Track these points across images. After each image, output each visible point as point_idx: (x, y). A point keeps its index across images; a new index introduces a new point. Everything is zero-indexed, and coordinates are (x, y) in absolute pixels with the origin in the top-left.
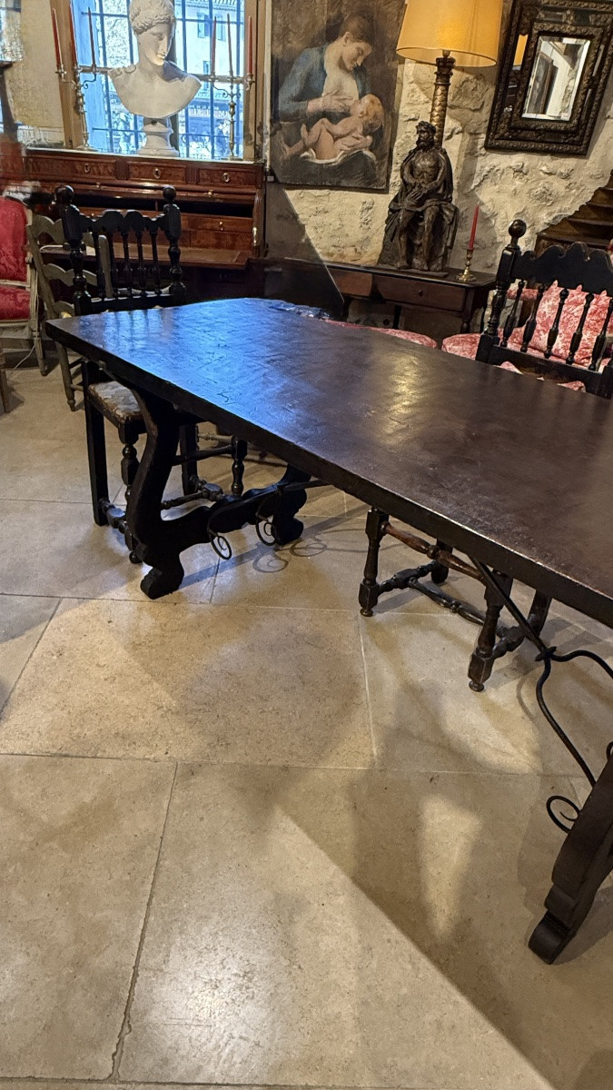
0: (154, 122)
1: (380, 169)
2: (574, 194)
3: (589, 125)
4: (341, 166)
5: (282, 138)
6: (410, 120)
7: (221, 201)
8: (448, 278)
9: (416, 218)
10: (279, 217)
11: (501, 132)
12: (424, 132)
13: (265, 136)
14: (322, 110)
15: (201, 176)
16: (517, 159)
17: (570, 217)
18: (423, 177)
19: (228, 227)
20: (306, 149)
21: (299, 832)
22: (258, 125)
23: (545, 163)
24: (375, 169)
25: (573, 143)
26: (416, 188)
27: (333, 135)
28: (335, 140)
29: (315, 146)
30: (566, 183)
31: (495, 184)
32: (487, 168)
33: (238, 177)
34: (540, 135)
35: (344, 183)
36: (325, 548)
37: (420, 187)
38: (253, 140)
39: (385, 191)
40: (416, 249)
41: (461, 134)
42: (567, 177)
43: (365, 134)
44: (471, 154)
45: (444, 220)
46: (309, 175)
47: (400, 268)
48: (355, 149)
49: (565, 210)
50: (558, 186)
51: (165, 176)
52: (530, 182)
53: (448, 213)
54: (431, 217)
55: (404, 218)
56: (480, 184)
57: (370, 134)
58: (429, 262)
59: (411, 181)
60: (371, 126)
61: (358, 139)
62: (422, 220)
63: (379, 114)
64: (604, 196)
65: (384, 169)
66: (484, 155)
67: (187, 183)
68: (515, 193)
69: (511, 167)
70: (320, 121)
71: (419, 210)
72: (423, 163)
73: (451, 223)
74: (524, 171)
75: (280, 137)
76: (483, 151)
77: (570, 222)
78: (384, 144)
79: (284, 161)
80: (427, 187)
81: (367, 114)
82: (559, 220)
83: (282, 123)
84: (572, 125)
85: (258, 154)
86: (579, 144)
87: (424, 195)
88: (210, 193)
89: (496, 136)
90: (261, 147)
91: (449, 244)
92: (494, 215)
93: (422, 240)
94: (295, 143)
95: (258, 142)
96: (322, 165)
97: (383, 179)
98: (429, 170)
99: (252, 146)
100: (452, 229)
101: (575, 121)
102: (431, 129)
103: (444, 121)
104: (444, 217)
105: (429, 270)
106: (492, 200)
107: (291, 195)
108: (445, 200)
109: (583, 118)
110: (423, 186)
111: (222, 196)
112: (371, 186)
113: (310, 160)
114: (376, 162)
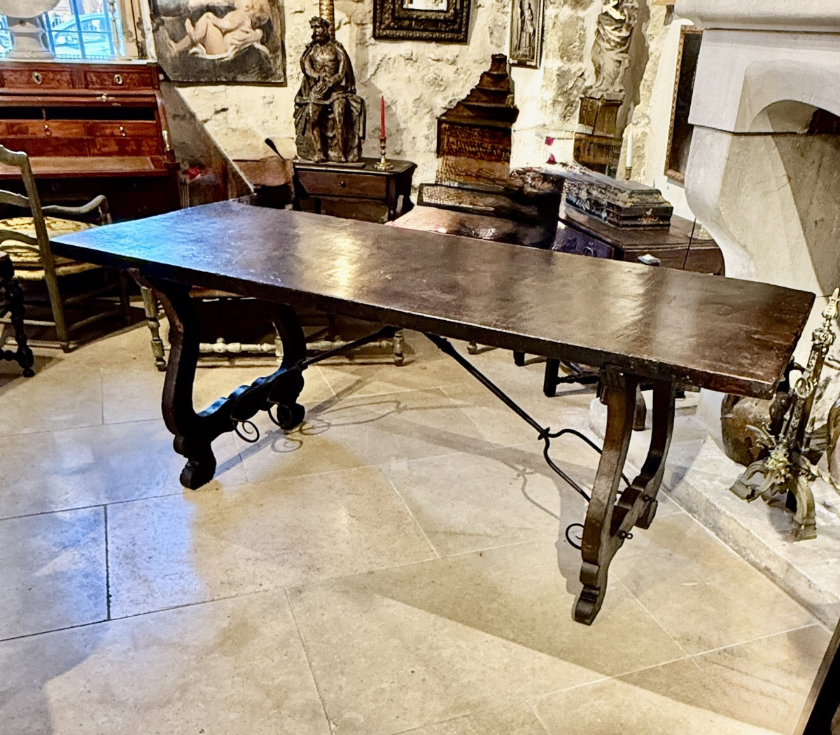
0: (22, 22)
1: (275, 63)
2: (462, 79)
3: (465, 14)
4: (234, 61)
5: (167, 34)
6: (296, 12)
7: (119, 105)
8: (366, 168)
9: (324, 111)
10: (175, 117)
11: (387, 22)
12: (318, 27)
13: (146, 32)
14: (206, 4)
15: (89, 79)
16: (406, 47)
17: (463, 100)
18: (325, 71)
19: (130, 132)
20: (194, 44)
21: (399, 604)
22: (137, 20)
23: (431, 50)
24: (270, 63)
25: (452, 31)
26: (321, 82)
27: (220, 30)
28: (224, 34)
29: (203, 41)
30: (453, 68)
31: (390, 73)
32: (380, 58)
33: (131, 79)
34: (423, 24)
35: (240, 78)
36: (329, 425)
37: (324, 80)
38: (134, 37)
39: (283, 84)
40: (330, 141)
41: (348, 25)
42: (453, 63)
43: (254, 27)
44: (362, 43)
45: (352, 111)
46: (202, 71)
47: (318, 162)
48: (246, 43)
49: (458, 95)
50: (447, 72)
51: (47, 81)
52: (420, 69)
53: (355, 104)
54: (340, 109)
55: (314, 112)
56: (375, 73)
57: (259, 28)
58: (346, 153)
59: (315, 75)
60: (259, 19)
61: (247, 32)
62: (332, 112)
63: (265, 8)
64: (489, 79)
65: (279, 62)
66: (374, 45)
67: (74, 88)
68: (409, 80)
69: (401, 56)
70: (205, 15)
71: (327, 102)
72: (323, 57)
73: (360, 115)
74: (414, 59)
75: (164, 33)
76: (373, 41)
77: (464, 105)
78: (276, 37)
79: (173, 59)
80: (331, 81)
81: (253, 7)
82: (454, 104)
83: (163, 18)
84: (450, 14)
85: (142, 51)
86: (459, 31)
87: (330, 88)
88: (104, 97)
89: (383, 26)
90: (143, 44)
91: (361, 135)
92: (394, 103)
93: (335, 133)
94: (182, 38)
95: (140, 39)
96: (213, 60)
97: (280, 72)
98: (330, 64)
99: (135, 43)
100: (362, 119)
101: (452, 11)
102: (324, 24)
103: (333, 14)
104: (352, 108)
105: (347, 161)
106: (389, 88)
107: (185, 93)
108: (349, 92)
109: (458, 7)
110: (327, 79)
111: (119, 99)
112: (269, 80)
113: (200, 56)
114: (270, 56)
